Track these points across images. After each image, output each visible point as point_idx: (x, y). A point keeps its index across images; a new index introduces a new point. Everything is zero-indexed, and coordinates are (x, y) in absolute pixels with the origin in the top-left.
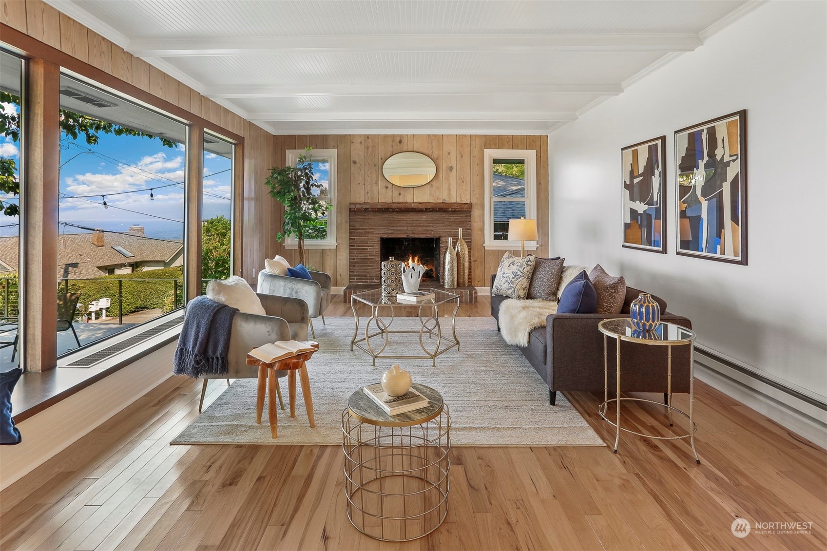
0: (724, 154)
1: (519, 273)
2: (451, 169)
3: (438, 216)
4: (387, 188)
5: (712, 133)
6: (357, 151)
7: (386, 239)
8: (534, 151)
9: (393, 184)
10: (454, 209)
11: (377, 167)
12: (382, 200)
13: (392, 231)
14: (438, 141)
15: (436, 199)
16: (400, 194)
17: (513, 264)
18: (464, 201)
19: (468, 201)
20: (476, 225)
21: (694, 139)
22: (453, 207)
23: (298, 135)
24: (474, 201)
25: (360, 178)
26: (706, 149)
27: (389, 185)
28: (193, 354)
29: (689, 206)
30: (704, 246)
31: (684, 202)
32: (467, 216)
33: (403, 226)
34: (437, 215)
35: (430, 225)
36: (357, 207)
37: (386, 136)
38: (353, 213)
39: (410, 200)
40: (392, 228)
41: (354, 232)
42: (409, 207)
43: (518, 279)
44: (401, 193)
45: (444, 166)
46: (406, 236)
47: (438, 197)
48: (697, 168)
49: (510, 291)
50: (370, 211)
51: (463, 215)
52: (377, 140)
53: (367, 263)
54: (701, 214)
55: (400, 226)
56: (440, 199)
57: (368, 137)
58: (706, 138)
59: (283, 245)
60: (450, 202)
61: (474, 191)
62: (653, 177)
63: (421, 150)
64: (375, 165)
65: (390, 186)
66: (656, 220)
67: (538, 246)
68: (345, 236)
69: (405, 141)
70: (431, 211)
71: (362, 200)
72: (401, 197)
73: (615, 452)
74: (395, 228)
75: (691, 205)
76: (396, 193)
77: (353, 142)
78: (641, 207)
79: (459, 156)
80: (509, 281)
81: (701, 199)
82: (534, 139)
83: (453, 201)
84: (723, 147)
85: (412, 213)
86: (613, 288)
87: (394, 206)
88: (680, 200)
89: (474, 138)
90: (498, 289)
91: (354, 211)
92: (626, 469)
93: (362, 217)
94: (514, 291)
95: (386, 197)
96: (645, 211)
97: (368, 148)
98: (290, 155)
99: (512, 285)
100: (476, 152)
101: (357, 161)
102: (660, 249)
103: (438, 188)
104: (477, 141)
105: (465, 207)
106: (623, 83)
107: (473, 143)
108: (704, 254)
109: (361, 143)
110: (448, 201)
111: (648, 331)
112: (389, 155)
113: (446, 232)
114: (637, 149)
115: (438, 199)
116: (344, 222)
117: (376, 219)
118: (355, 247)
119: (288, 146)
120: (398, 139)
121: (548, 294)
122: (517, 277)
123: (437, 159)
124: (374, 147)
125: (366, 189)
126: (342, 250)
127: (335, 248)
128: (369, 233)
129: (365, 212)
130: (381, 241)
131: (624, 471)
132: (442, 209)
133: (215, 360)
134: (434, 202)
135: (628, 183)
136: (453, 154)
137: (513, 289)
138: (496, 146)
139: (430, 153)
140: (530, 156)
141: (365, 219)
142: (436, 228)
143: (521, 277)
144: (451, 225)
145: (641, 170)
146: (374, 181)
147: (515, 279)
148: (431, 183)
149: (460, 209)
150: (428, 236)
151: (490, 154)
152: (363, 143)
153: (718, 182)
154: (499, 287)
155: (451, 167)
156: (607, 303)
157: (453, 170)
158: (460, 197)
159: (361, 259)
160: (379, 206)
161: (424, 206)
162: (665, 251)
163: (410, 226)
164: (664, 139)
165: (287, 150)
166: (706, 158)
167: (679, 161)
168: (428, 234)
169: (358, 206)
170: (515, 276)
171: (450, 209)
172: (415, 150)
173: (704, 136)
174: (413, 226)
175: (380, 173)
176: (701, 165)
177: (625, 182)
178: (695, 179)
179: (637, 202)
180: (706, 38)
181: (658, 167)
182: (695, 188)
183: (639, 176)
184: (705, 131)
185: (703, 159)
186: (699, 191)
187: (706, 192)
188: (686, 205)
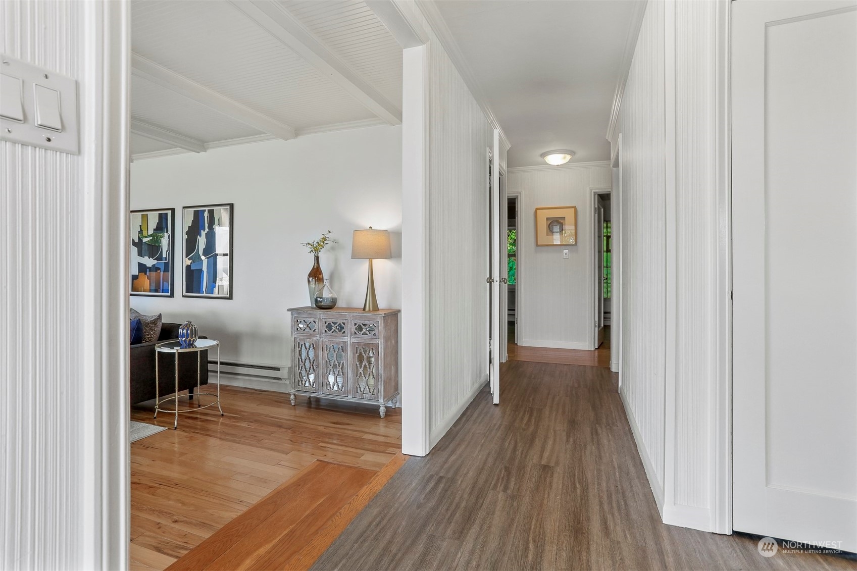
5: (211, 213)
21: (198, 215)
26: (207, 223)
29: (193, 262)
30: (204, 290)
31: (189, 259)
48: (200, 236)
54: (202, 267)
58: (207, 217)
66: (165, 273)
73: (176, 428)
75: (195, 261)
78: (149, 262)
81: (203, 258)
84: (219, 224)
86: (153, 323)
88: (186, 257)
92: (187, 433)
96: (154, 265)
102: (169, 294)
108: (205, 295)
111: (192, 345)
114: (147, 214)
131: (186, 434)
135: (136, 240)
145: (151, 232)
156: (148, 335)
162: (172, 296)
164: (173, 210)
166: (207, 230)
167: (186, 229)
173: (206, 214)
176: (203, 233)
177: (133, 240)
178: (198, 243)
179: (146, 258)
180: (208, 148)
181: (167, 232)
182: (198, 249)
183: (148, 236)
184: (207, 211)
185: (204, 230)
186: (201, 252)
187: (206, 253)
188: (190, 261)
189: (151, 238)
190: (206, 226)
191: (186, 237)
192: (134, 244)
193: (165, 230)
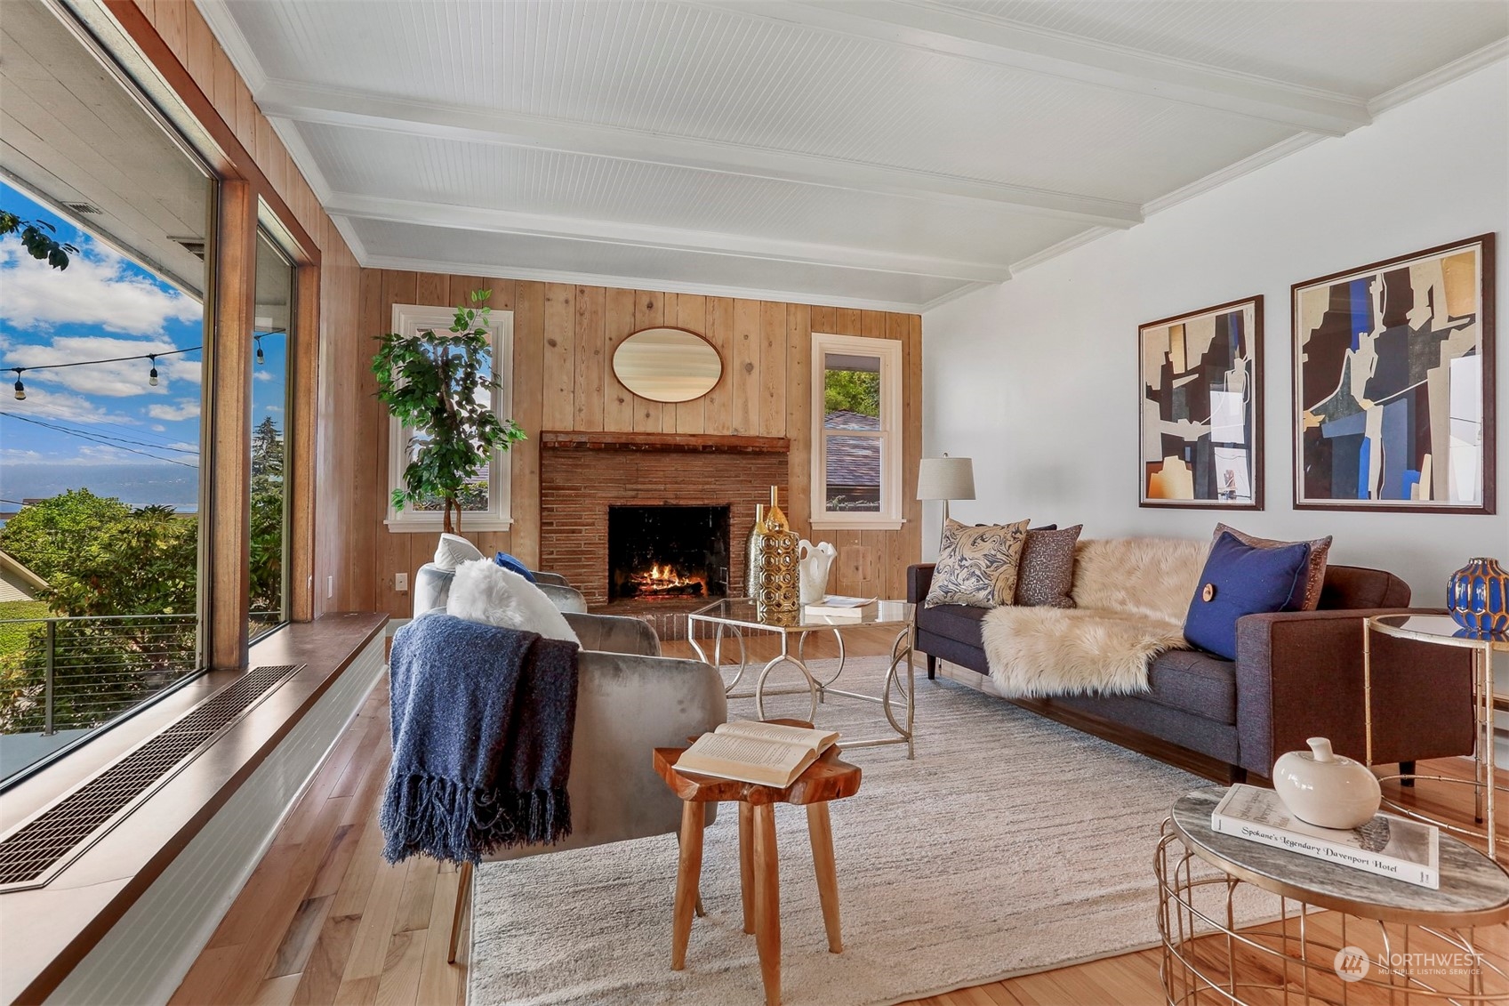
0: (1432, 318)
1: (999, 556)
2: (749, 368)
3: (726, 462)
4: (621, 401)
5: (1399, 281)
6: (558, 321)
7: (619, 508)
8: (898, 344)
9: (634, 394)
10: (758, 449)
11: (601, 356)
12: (611, 427)
13: (633, 493)
14: (726, 310)
15: (721, 428)
16: (648, 416)
17: (983, 540)
18: (774, 434)
19: (782, 435)
20: (795, 481)
21: (1347, 295)
22: (757, 445)
23: (422, 274)
24: (792, 434)
25: (565, 378)
26: (1382, 311)
27: (626, 395)
28: (468, 789)
29: (1332, 418)
30: (1373, 485)
31: (1317, 412)
32: (780, 463)
33: (656, 483)
34: (722, 461)
35: (710, 480)
36: (560, 439)
37: (620, 292)
38: (551, 452)
39: (668, 430)
40: (634, 487)
41: (552, 495)
42: (670, 442)
43: (997, 568)
44: (651, 412)
45: (735, 364)
46: (662, 503)
47: (724, 424)
48: (1356, 349)
49: (982, 594)
50: (589, 449)
51: (774, 460)
52: (601, 299)
53: (580, 560)
54: (1364, 426)
55: (651, 483)
56: (728, 429)
57: (582, 292)
58: (1382, 293)
59: (385, 522)
60: (747, 434)
61: (792, 414)
62: (1229, 372)
63: (692, 328)
64: (597, 352)
65: (627, 397)
67: (905, 521)
68: (531, 502)
69: (659, 304)
70: (713, 452)
71: (568, 425)
72: (651, 420)
74: (640, 487)
75: (1336, 416)
76: (640, 414)
77: (549, 300)
78: (1191, 431)
79: (765, 344)
80: (978, 572)
81: (1366, 404)
82: (899, 320)
83: (753, 432)
84: (1431, 306)
85: (674, 456)
87: (639, 439)
88: (1306, 409)
89: (793, 309)
90: (947, 593)
91: (554, 449)
93: (570, 462)
94: (992, 593)
95: (618, 422)
96: (1207, 436)
97: (582, 315)
98: (403, 317)
99: (987, 582)
100: (796, 339)
101: (558, 339)
102: (1252, 503)
103: (724, 405)
104: (799, 316)
105: (779, 445)
106: (1146, 205)
107: (792, 318)
108: (1374, 501)
109: (567, 302)
110: (742, 433)
112: (626, 332)
113: (741, 495)
114: (1184, 325)
115: (723, 427)
116: (527, 471)
117: (601, 468)
118: (554, 527)
119: (396, 295)
120: (645, 300)
121: (1059, 594)
122: (995, 565)
123: (723, 346)
124: (596, 312)
125: (576, 404)
126: (522, 534)
127: (508, 530)
128: (584, 496)
129: (577, 451)
130: (609, 513)
132: (733, 449)
133: (535, 800)
134: (716, 433)
135: (1157, 386)
136: (754, 339)
137: (989, 589)
138: (832, 328)
139: (709, 335)
140: (889, 352)
141: (577, 465)
142: (723, 487)
143: (1005, 563)
144: (751, 482)
145: (1195, 362)
146: (595, 385)
147: (992, 568)
148: (710, 396)
149: (769, 449)
150: (706, 502)
151: (824, 343)
152: (572, 302)
153: (1415, 370)
154: (951, 587)
155: (750, 364)
157: (754, 371)
158: (766, 426)
159: (568, 552)
160: (609, 440)
161: (699, 441)
162: (1261, 505)
163: (671, 483)
164: (1259, 301)
165: (394, 305)
166: (1379, 328)
167: (1303, 338)
168: (708, 499)
169: (562, 438)
170: (992, 563)
171: (750, 449)
172: (679, 326)
173: (1376, 289)
174: (676, 483)
175: (607, 368)
176: (1367, 342)
177: (1149, 388)
178: (1348, 368)
179: (1184, 422)
180: (1379, 111)
181: (1242, 354)
182: (1347, 384)
183: (1188, 373)
184: (1379, 278)
185: (1371, 331)
186: (1359, 392)
187: (1376, 391)
188: (1321, 417)
189: (1197, 376)
190: (1378, 317)
191: (1302, 358)
192: (1152, 394)
193: (1237, 353)
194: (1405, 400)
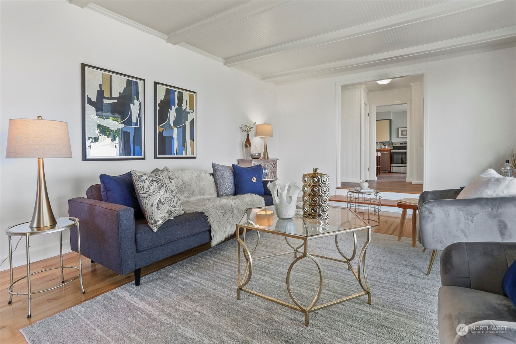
0: (186, 108)
31: (162, 127)
48: (171, 110)
58: (177, 96)
62: (131, 105)
75: (167, 129)
78: (113, 125)
84: (186, 104)
96: (121, 128)
114: (111, 76)
135: (94, 100)
145: (116, 95)
162: (144, 158)
164: (143, 81)
166: (177, 106)
167: (158, 102)
173: (176, 94)
176: (174, 108)
177: (89, 99)
178: (170, 115)
181: (138, 99)
182: (169, 120)
183: (111, 98)
184: (177, 92)
185: (175, 106)
186: (172, 123)
187: (176, 123)
188: (163, 129)
189: (117, 101)
190: (176, 103)
191: (158, 108)
192: (91, 103)
193: (135, 98)
194: (181, 128)
